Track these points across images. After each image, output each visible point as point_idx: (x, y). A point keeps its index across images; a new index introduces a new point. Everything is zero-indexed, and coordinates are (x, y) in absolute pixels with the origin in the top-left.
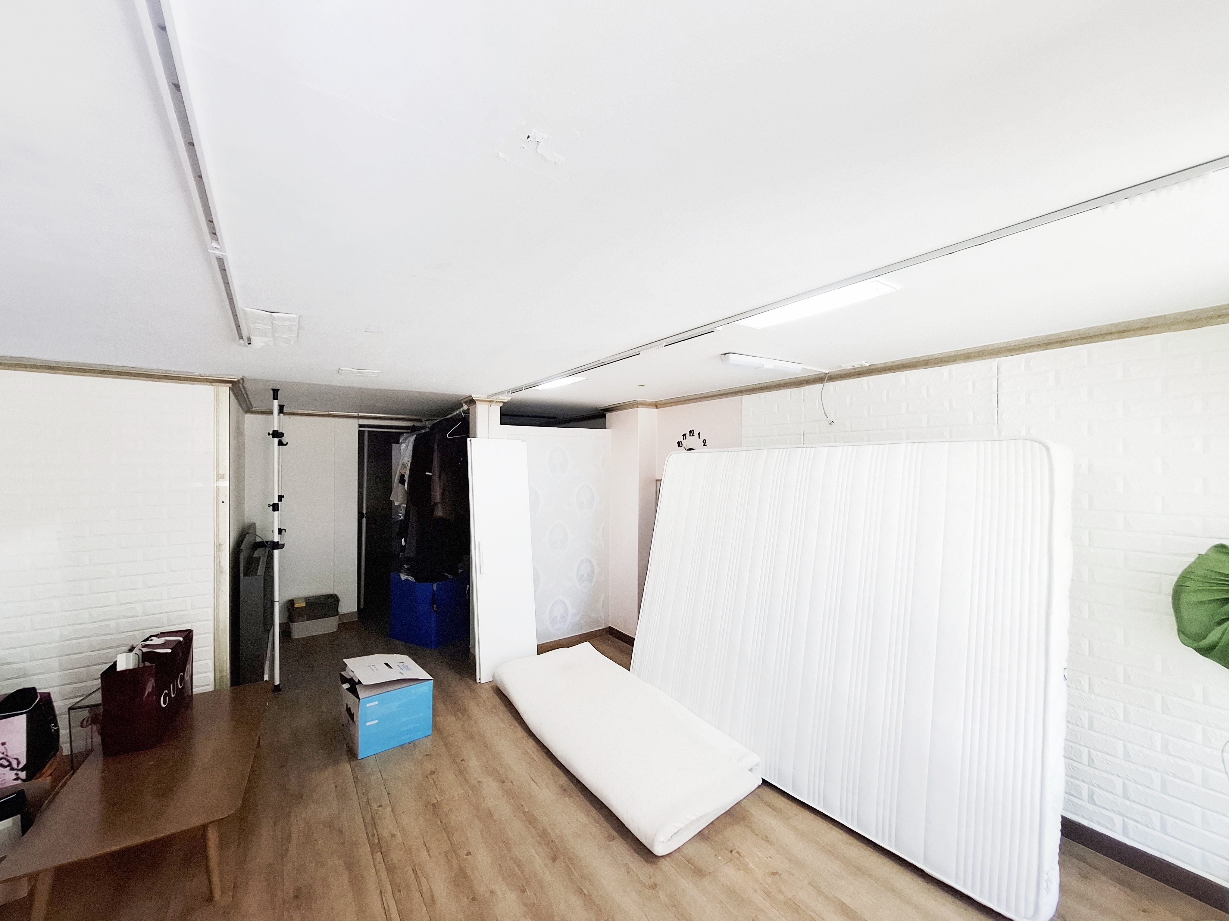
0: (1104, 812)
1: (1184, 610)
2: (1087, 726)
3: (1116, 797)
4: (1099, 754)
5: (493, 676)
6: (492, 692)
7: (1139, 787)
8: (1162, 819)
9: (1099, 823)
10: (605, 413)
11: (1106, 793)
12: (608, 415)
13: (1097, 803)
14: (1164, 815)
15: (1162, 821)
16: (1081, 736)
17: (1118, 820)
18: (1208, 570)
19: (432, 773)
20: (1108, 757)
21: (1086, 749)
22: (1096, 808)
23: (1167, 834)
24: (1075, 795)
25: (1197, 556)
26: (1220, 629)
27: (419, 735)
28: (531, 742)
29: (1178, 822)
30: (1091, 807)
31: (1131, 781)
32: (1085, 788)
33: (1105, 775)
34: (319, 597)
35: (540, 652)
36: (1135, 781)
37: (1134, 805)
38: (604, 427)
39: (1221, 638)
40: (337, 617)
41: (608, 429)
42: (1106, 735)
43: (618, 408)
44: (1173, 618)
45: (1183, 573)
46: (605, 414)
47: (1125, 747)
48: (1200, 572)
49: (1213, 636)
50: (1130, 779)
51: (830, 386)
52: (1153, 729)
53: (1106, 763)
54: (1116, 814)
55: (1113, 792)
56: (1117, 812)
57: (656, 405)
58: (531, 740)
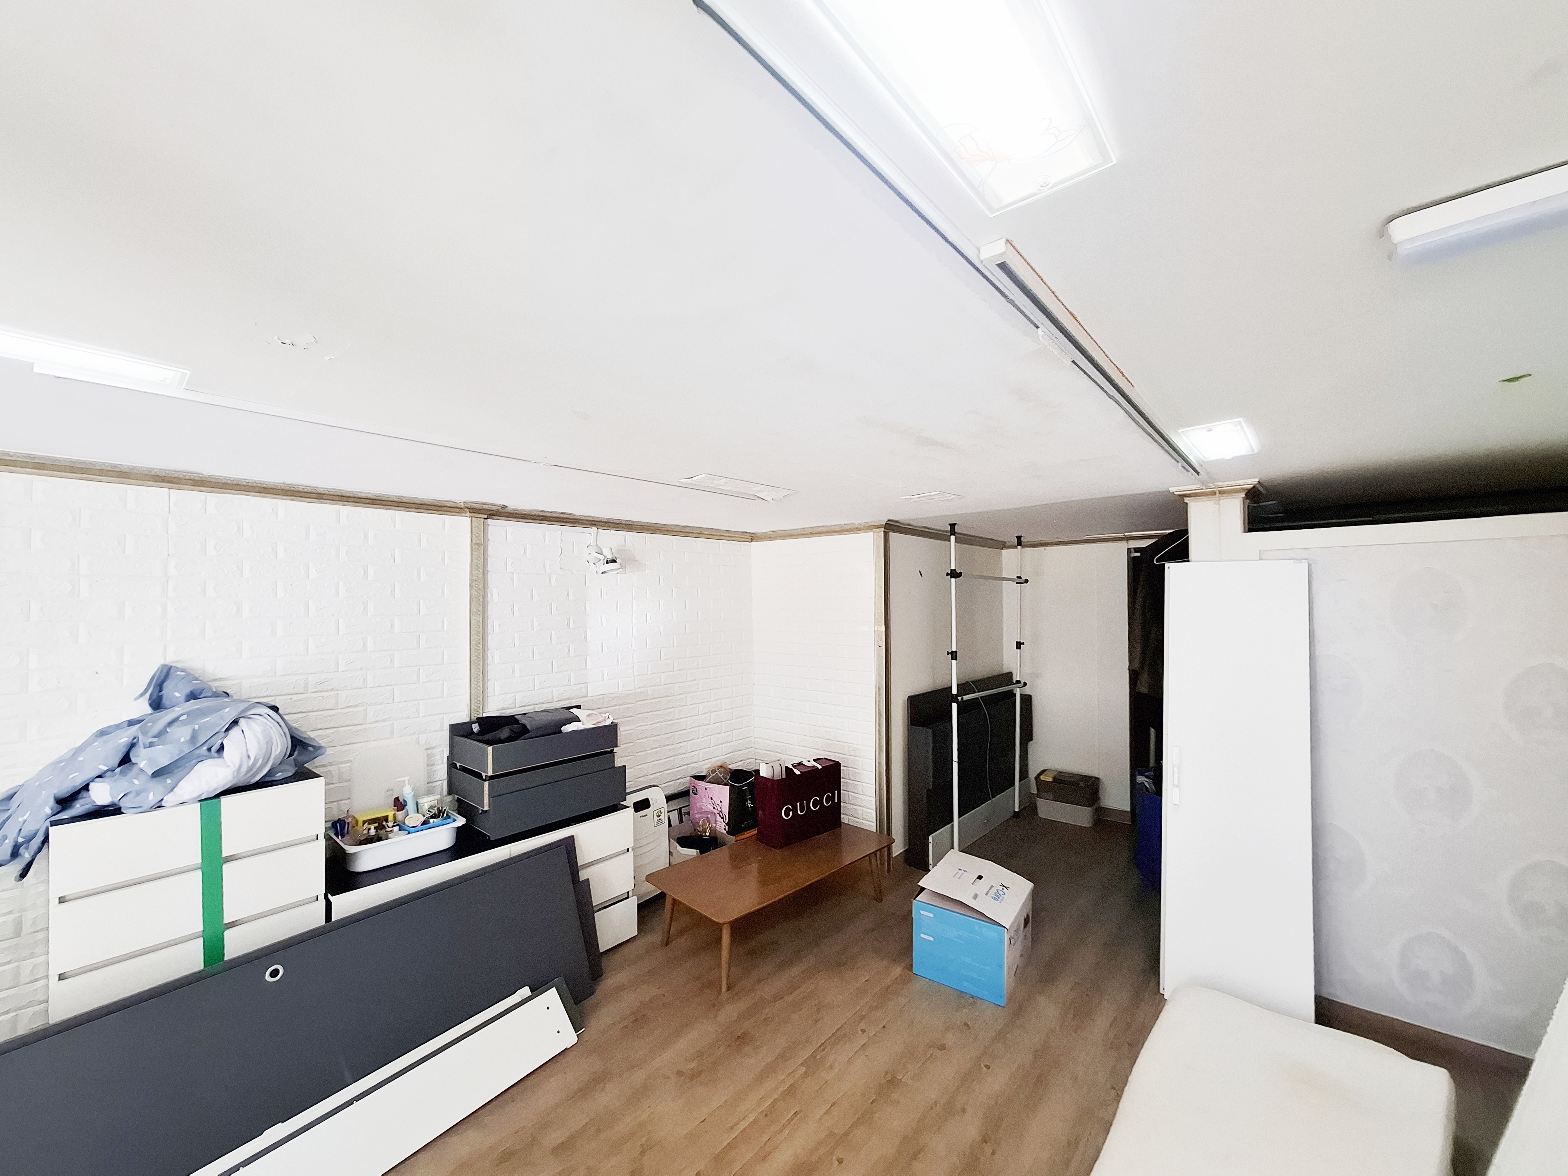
27: (984, 994)
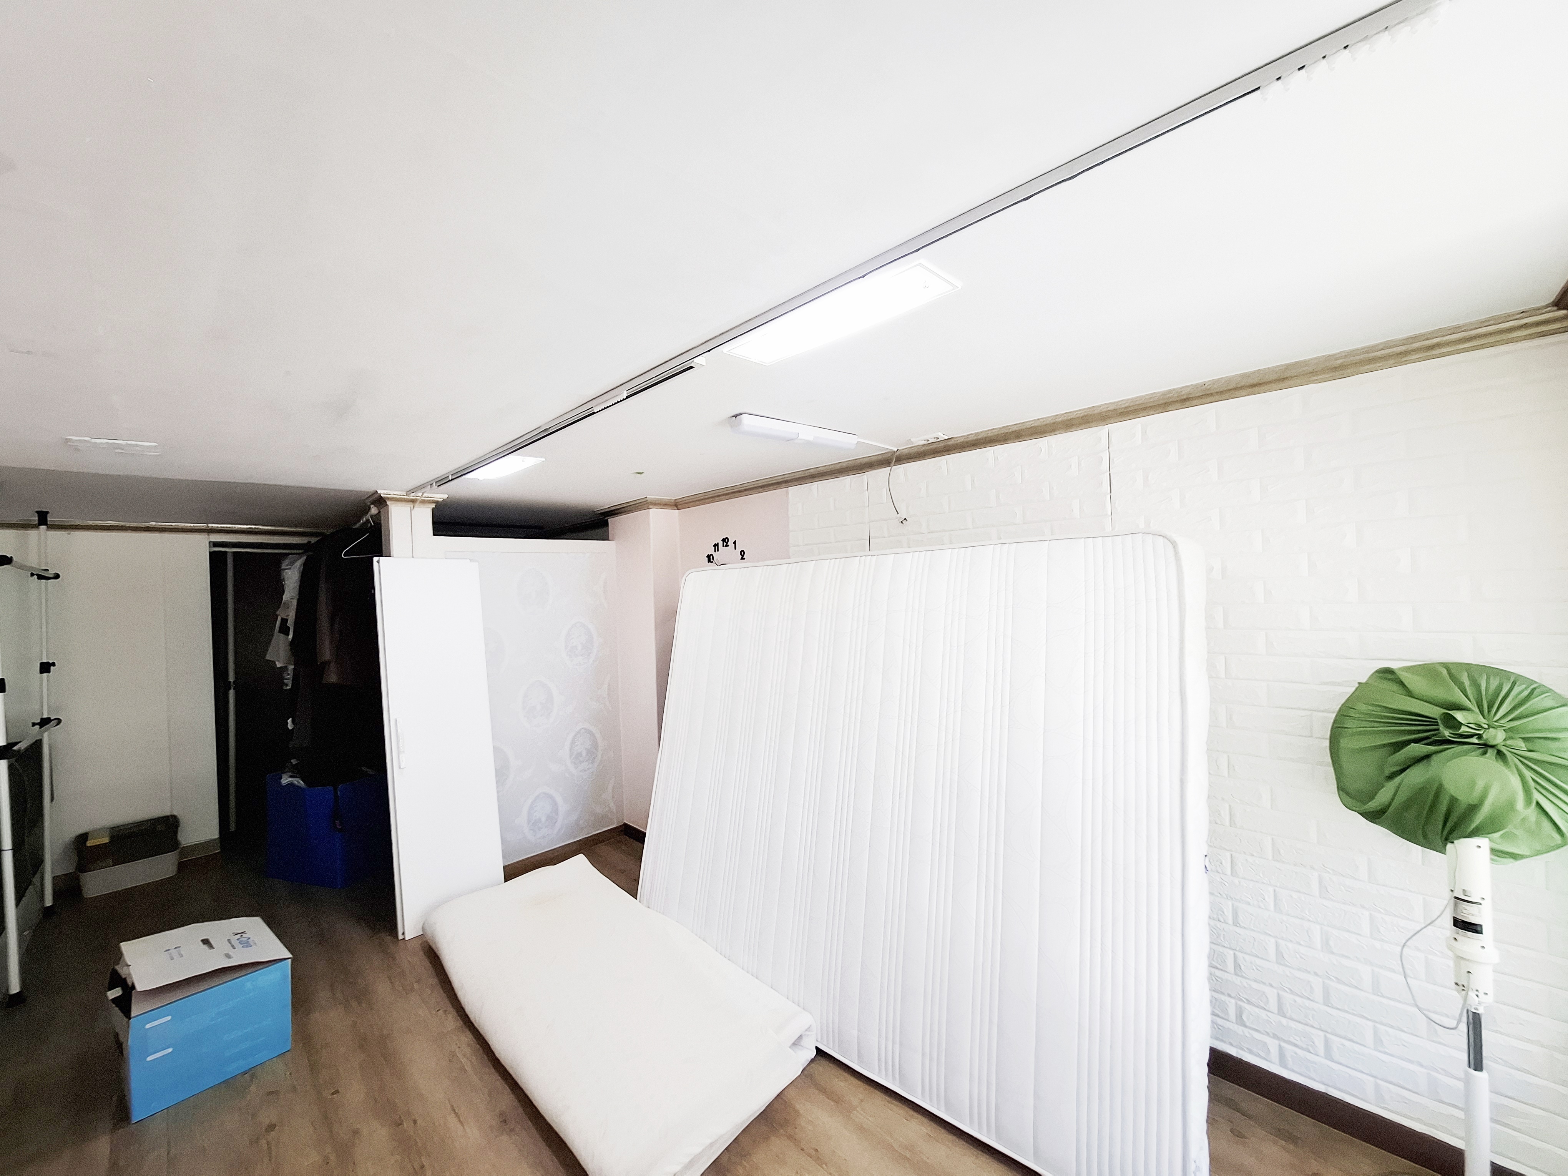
0: (1257, 1035)
1: (1344, 759)
2: (1231, 922)
3: (1269, 1014)
4: (1247, 957)
5: (423, 927)
6: (422, 953)
7: (1297, 999)
8: (1326, 1041)
9: (1251, 1052)
10: (606, 518)
11: (1257, 1010)
12: (611, 521)
13: (1248, 1024)
14: (1329, 1036)
15: (1327, 1043)
16: (1224, 935)
17: (1273, 1045)
18: (1373, 705)
19: (271, 1127)
20: (1259, 962)
21: (1231, 952)
22: (1246, 1030)
23: (1333, 1061)
24: (1220, 1014)
25: (1357, 685)
26: (1391, 786)
27: (261, 1057)
28: (467, 1038)
29: (1347, 1043)
30: (1239, 1029)
31: (1287, 992)
32: (1231, 1004)
33: (1255, 985)
34: (139, 824)
35: (507, 878)
36: (1292, 992)
37: (1292, 1024)
38: (606, 538)
39: (1393, 799)
40: (177, 852)
41: (611, 540)
42: (1254, 931)
43: (623, 510)
44: (1331, 770)
45: (1340, 709)
46: (607, 520)
47: (1277, 945)
48: (1362, 707)
49: (1383, 796)
50: (1285, 988)
51: (900, 470)
52: (1311, 919)
53: (1255, 969)
54: (1271, 1037)
55: (1266, 1008)
56: (1272, 1035)
57: (677, 505)
58: (468, 1033)
